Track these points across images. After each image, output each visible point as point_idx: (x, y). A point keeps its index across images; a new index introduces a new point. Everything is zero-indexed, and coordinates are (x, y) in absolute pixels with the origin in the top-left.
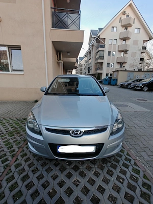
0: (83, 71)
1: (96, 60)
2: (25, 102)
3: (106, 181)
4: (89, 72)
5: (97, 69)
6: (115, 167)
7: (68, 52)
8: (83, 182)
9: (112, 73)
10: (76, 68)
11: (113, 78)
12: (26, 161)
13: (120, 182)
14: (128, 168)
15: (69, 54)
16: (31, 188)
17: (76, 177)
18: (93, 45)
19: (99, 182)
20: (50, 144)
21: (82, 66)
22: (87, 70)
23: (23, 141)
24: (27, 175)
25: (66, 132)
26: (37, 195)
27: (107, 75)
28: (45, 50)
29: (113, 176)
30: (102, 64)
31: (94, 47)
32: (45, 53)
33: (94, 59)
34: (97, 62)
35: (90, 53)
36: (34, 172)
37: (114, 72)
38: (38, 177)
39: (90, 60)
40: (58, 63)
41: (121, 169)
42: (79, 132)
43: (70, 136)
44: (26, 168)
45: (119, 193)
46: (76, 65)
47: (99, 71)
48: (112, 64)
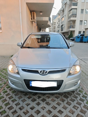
0: (57, 29)
1: (69, 17)
2: (3, 56)
3: (65, 108)
4: (62, 30)
5: (70, 27)
6: (73, 101)
7: (41, 12)
8: (48, 108)
9: (84, 30)
10: (49, 26)
11: (85, 36)
12: (7, 95)
13: (76, 109)
14: (83, 101)
15: (41, 14)
16: (11, 109)
17: (43, 104)
18: (66, 4)
19: (59, 108)
20: (25, 80)
21: (55, 24)
22: (60, 29)
23: (4, 83)
24: (8, 103)
25: (36, 72)
26: (16, 113)
27: (80, 32)
28: (20, 11)
29: (71, 105)
30: (74, 21)
31: (67, 6)
32: (20, 14)
33: (66, 17)
34: (69, 20)
35: (63, 11)
36: (13, 101)
37: (86, 29)
38: (16, 104)
39: (63, 19)
40: (32, 22)
41: (78, 102)
42: (45, 72)
43: (39, 74)
44: (8, 99)
45: (73, 114)
46: (49, 23)
47: (71, 29)
48: (85, 22)
